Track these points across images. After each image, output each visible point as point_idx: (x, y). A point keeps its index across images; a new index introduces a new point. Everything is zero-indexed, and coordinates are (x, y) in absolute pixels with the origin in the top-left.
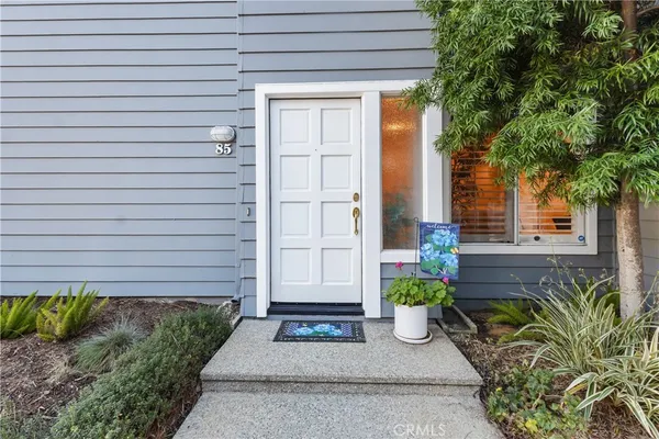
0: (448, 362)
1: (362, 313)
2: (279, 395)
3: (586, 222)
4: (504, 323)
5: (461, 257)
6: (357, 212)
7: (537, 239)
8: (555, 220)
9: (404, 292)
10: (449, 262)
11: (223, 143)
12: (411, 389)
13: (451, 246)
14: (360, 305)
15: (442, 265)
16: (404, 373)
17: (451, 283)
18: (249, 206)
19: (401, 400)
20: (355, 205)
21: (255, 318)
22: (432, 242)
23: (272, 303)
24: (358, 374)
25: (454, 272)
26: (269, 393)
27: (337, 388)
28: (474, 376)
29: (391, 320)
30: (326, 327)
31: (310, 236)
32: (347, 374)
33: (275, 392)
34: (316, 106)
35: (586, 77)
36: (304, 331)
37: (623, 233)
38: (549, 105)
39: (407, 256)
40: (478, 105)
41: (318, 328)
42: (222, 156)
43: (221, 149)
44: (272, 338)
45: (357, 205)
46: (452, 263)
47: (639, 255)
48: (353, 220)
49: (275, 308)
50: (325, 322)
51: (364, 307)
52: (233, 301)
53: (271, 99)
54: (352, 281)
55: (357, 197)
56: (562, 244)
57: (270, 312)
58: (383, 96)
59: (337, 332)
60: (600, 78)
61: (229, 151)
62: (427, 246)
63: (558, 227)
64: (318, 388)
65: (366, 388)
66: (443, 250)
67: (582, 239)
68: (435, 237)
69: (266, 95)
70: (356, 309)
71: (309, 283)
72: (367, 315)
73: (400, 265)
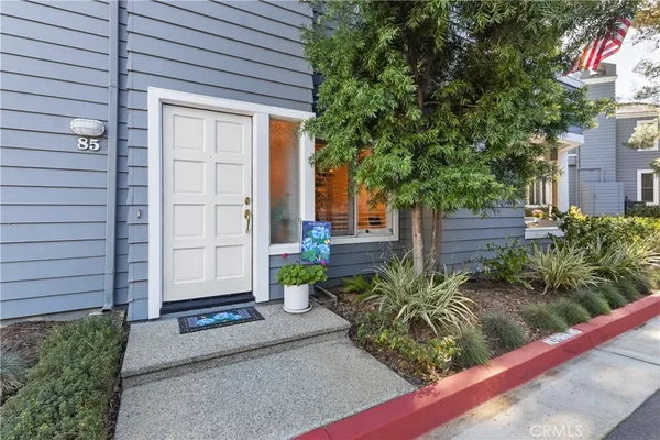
0: (328, 319)
1: (253, 299)
2: (205, 371)
3: (392, 219)
4: (351, 292)
5: (331, 247)
6: (248, 214)
7: (367, 232)
8: (370, 219)
9: (293, 275)
10: (323, 251)
11: (89, 137)
12: (308, 341)
13: (325, 238)
14: (251, 293)
15: (318, 253)
16: (303, 331)
17: (326, 266)
18: (140, 208)
19: (301, 351)
20: (245, 207)
21: (147, 320)
22: (312, 236)
23: (164, 304)
24: (271, 339)
25: (327, 258)
26: (195, 372)
27: (254, 354)
28: (345, 323)
29: (281, 300)
30: (225, 315)
31: (204, 236)
32: (262, 341)
33: (201, 370)
34: (212, 117)
35: (405, 137)
36: (204, 321)
37: (416, 226)
38: (388, 151)
39: (292, 248)
40: (351, 144)
41: (218, 317)
42: (85, 151)
43: (85, 143)
44: (178, 331)
45: (249, 207)
46: (325, 250)
47: (423, 237)
48: (244, 221)
49: (168, 308)
50: (223, 312)
51: (255, 294)
52: (104, 311)
53: (164, 103)
54: (244, 273)
55: (248, 201)
56: (379, 234)
57: (163, 312)
58: (272, 118)
59: (237, 317)
60: (411, 139)
61: (97, 147)
62: (307, 240)
63: (371, 224)
64: (240, 357)
65: (276, 348)
66: (320, 241)
67: (391, 230)
68: (314, 232)
69: (160, 100)
70: (248, 297)
71: (204, 279)
72: (257, 301)
73: (286, 255)
